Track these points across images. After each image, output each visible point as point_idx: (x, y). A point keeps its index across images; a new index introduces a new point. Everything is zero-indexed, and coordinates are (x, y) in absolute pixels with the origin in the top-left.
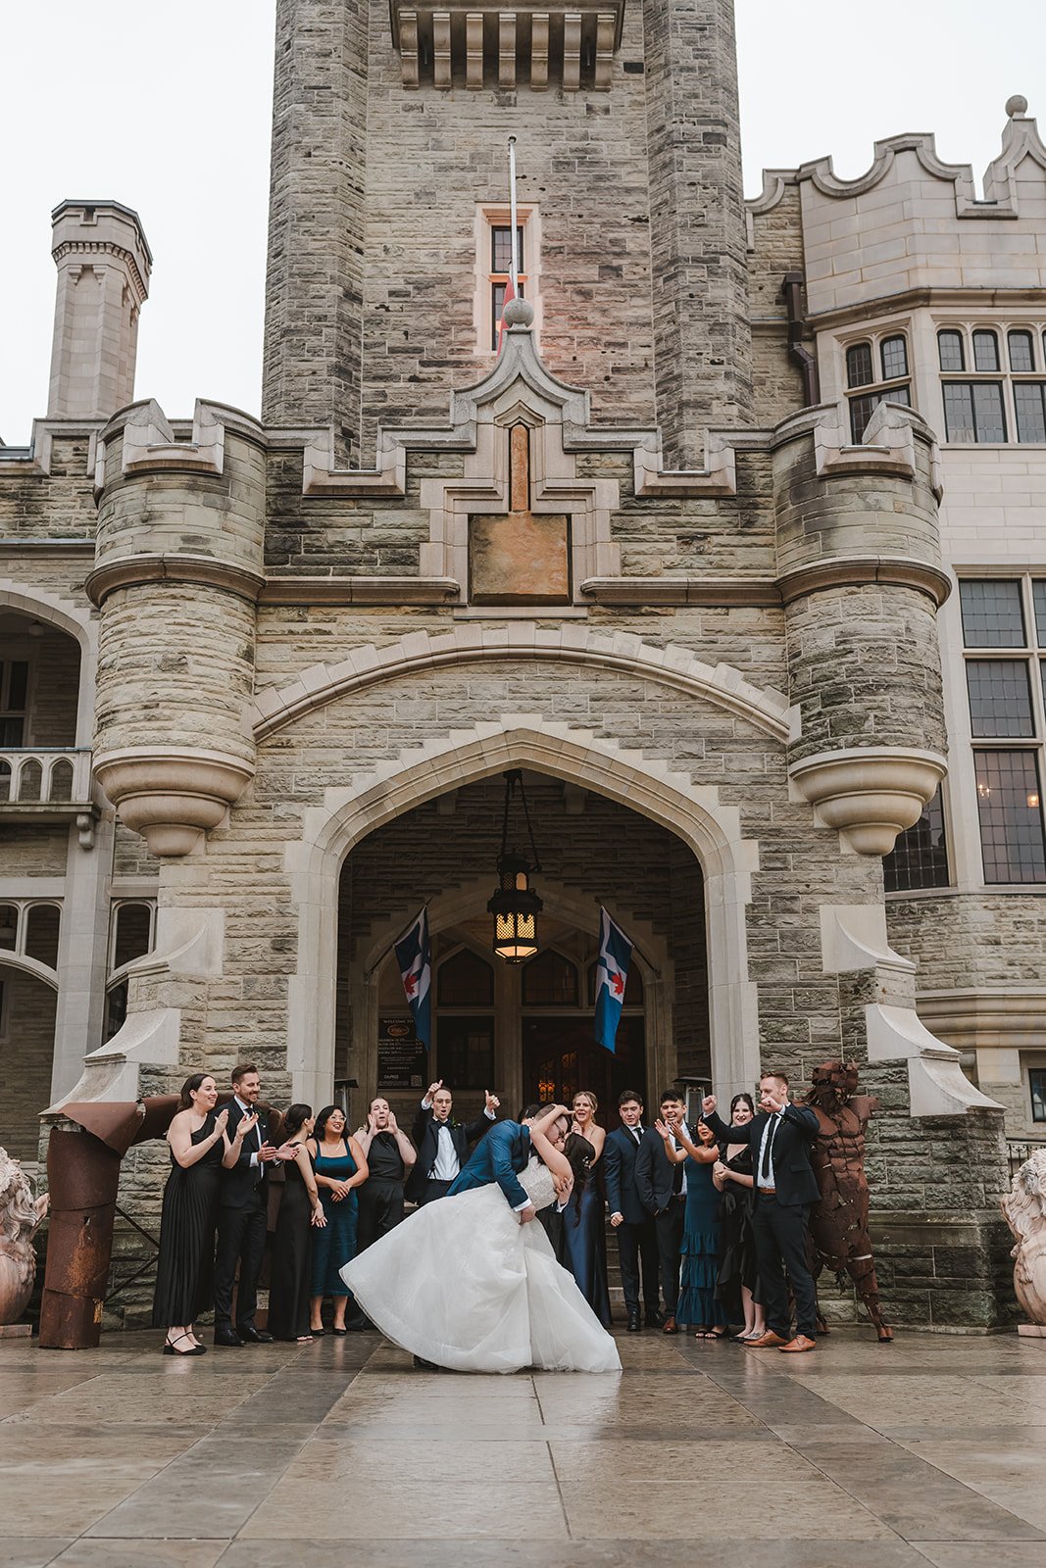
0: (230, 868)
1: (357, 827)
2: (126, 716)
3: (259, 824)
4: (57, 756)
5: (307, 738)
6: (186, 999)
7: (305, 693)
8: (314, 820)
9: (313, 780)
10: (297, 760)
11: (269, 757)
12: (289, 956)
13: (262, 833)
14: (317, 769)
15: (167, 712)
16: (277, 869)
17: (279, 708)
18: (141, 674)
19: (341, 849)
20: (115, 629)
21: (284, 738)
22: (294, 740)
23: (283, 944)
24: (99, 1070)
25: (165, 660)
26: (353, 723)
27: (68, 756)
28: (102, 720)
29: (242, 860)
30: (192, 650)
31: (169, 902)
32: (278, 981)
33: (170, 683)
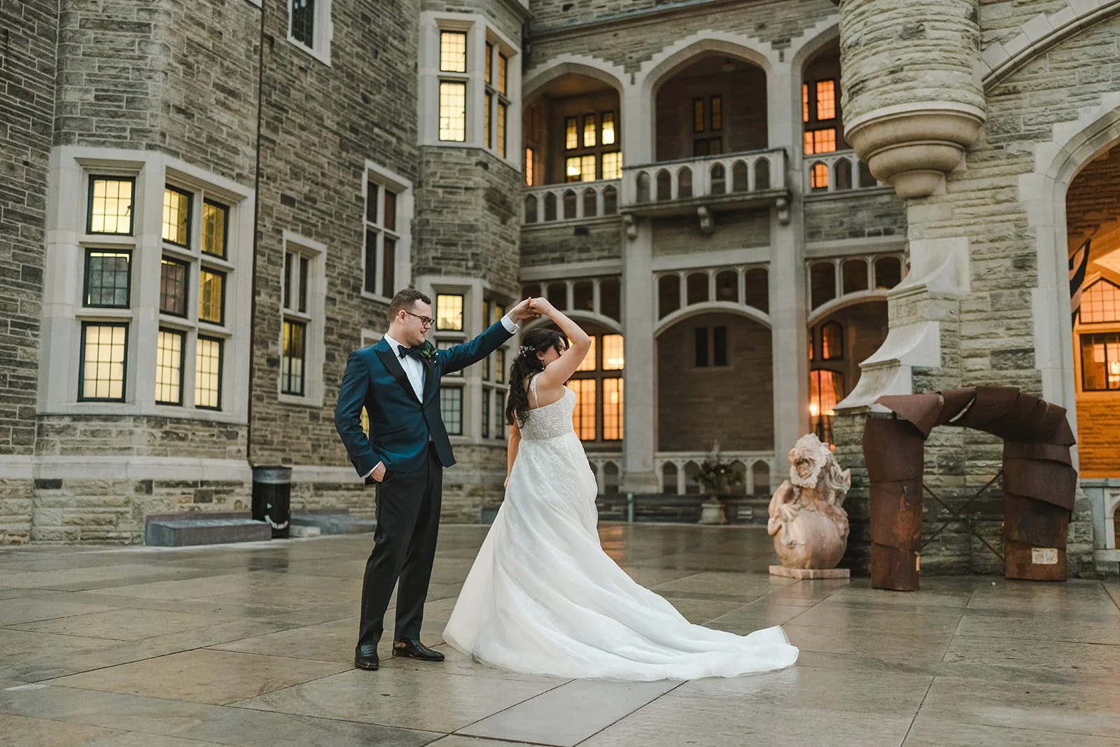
0: (970, 202)
1: (1082, 158)
2: (876, 82)
3: (994, 163)
4: (757, 157)
5: (1034, 82)
6: (943, 313)
7: (1029, 43)
8: (1044, 154)
9: (1040, 119)
10: (1025, 103)
11: (998, 104)
12: (1031, 272)
13: (996, 170)
14: (1043, 108)
15: (911, 74)
16: (1013, 200)
17: (1004, 60)
18: (884, 45)
19: (1068, 178)
20: (857, 11)
21: (1011, 85)
22: (1020, 85)
23: (1024, 262)
24: (876, 373)
25: (906, 29)
26: (1075, 64)
27: (766, 156)
28: (853, 90)
29: (980, 194)
30: (928, 17)
31: (919, 236)
32: (1022, 294)
33: (912, 49)
